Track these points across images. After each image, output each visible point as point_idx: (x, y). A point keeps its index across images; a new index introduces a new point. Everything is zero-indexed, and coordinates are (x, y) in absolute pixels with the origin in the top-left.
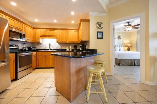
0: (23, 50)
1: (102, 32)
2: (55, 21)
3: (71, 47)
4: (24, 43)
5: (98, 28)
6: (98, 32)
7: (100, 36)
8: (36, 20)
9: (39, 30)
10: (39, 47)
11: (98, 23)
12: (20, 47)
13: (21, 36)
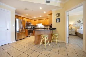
0: (31, 28)
1: (59, 19)
2: (41, 16)
3: (48, 27)
4: (32, 26)
5: (57, 16)
6: (57, 19)
7: (58, 21)
8: (35, 17)
9: (36, 21)
10: (37, 27)
11: (57, 14)
12: (31, 27)
13: (30, 24)
